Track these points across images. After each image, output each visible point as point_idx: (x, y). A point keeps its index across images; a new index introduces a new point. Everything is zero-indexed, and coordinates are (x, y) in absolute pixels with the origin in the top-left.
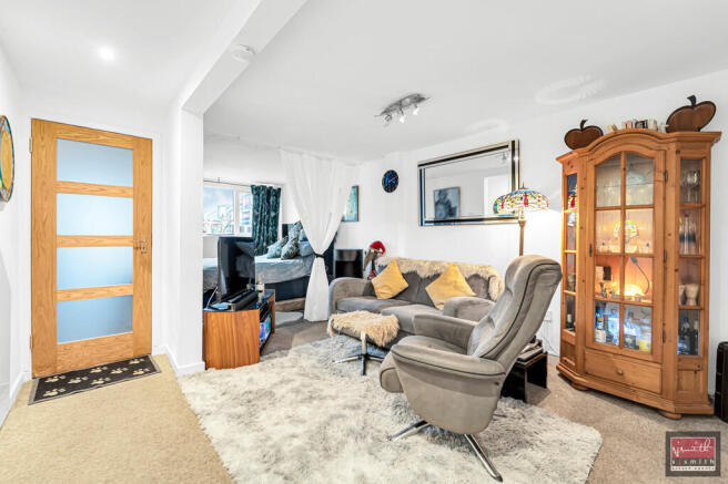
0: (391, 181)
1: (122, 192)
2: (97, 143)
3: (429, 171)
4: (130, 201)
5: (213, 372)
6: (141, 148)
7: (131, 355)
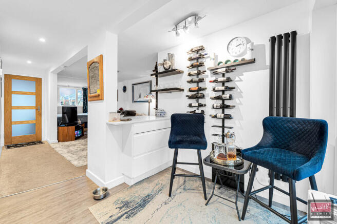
0: (125, 89)
1: (32, 94)
2: (25, 80)
3: (135, 86)
4: (35, 96)
5: (60, 143)
6: (38, 81)
7: (35, 140)
